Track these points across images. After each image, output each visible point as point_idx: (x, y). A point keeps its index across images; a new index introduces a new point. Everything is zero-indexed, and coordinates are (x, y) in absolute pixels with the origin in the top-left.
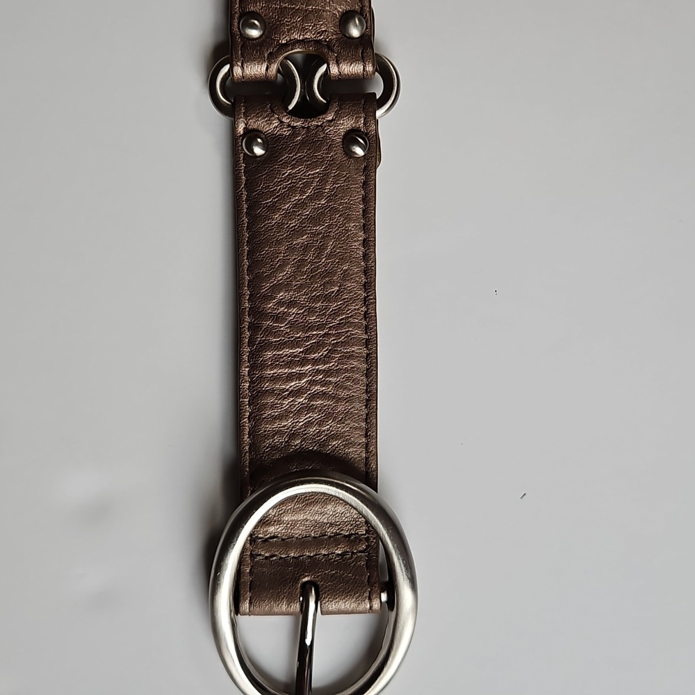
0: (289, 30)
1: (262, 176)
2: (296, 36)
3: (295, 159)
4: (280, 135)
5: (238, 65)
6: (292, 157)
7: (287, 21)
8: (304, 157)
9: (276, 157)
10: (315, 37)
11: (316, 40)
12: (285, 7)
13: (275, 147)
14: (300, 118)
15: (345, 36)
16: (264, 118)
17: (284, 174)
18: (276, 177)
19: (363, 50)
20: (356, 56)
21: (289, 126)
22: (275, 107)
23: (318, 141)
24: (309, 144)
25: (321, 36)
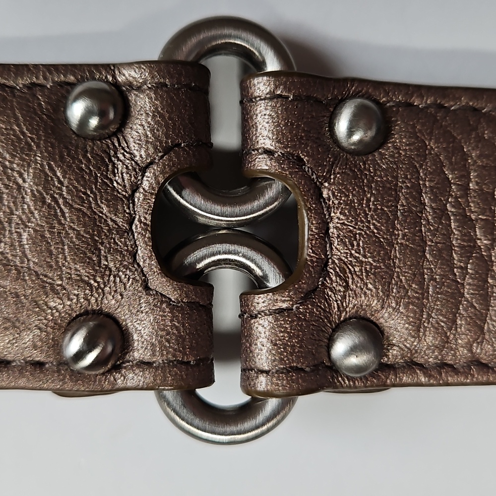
0: (350, 204)
1: (19, 126)
2: (337, 218)
3: (57, 202)
4: (114, 166)
5: (276, 87)
6: (61, 195)
7: (369, 200)
8: (60, 223)
9: (62, 158)
10: (333, 262)
11: (326, 265)
12: (397, 199)
13: (85, 156)
14: (152, 215)
15: (335, 330)
16: (152, 131)
17: (21, 175)
18: (13, 156)
19: (302, 370)
20: (291, 354)
21: (135, 188)
22: (178, 156)
23: (99, 256)
24: (92, 236)
25: (337, 275)
